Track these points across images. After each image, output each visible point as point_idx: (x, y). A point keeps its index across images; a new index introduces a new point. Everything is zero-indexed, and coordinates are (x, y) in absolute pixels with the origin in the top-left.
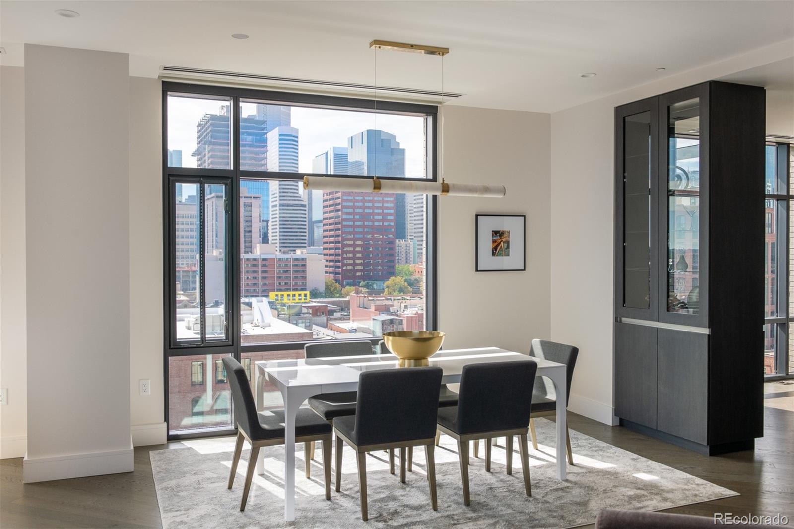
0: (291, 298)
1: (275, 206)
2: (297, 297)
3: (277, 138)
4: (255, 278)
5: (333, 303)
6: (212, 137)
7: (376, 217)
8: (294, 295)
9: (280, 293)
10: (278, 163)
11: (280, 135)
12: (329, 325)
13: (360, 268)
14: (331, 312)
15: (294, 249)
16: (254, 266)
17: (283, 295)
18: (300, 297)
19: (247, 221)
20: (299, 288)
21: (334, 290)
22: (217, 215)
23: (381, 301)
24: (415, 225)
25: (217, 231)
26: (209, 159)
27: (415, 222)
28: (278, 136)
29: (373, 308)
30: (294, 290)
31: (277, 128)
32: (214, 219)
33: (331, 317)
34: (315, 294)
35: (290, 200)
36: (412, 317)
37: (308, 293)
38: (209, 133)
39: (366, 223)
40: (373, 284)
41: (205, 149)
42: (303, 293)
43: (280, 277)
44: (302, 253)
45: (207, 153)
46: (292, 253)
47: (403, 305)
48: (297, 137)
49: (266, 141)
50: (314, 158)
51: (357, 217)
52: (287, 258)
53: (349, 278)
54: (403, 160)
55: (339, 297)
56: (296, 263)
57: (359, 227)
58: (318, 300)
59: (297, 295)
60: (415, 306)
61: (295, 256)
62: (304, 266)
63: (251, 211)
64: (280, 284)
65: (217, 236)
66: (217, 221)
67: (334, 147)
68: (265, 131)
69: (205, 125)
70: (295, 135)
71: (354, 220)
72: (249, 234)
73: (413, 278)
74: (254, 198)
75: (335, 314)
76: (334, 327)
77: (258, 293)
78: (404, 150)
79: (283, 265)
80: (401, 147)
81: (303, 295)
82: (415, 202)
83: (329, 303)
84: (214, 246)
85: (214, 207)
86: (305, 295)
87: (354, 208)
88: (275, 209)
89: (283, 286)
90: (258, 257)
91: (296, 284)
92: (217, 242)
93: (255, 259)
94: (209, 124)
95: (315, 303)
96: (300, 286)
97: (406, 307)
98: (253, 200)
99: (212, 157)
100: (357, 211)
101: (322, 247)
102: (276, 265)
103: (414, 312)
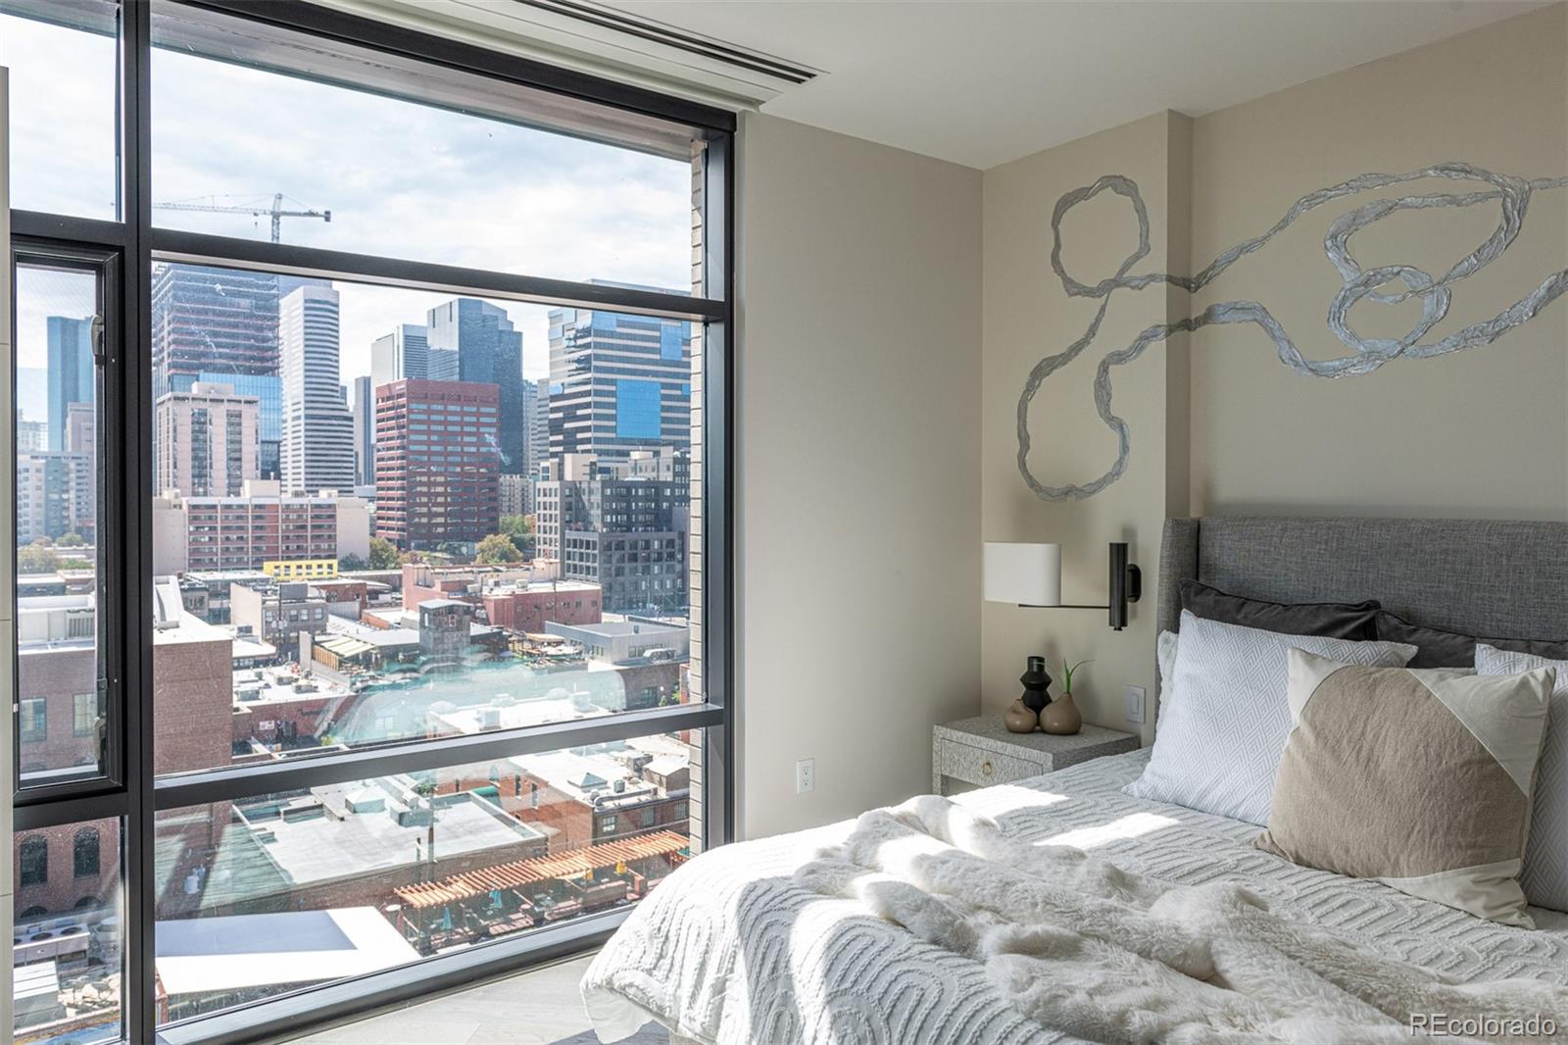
0: (304, 571)
1: (299, 418)
2: (315, 571)
3: (301, 304)
4: (241, 538)
5: (380, 579)
6: (175, 297)
7: (467, 439)
8: (309, 567)
9: (282, 564)
10: (302, 347)
11: (306, 301)
12: (363, 616)
13: (441, 520)
14: (375, 594)
15: (314, 488)
16: (239, 518)
17: (288, 567)
18: (320, 570)
19: (232, 442)
20: (323, 554)
21: (388, 557)
22: (175, 431)
23: (459, 574)
24: (540, 452)
25: (175, 458)
26: (169, 334)
27: (539, 448)
28: (302, 301)
29: (438, 588)
30: (313, 558)
31: (302, 288)
32: (171, 438)
33: (373, 602)
34: (348, 564)
35: (322, 409)
36: (504, 600)
37: (335, 562)
38: (169, 291)
39: (450, 448)
40: (460, 546)
41: (163, 318)
42: (325, 563)
43: (288, 537)
44: (330, 495)
45: (166, 324)
46: (311, 495)
47: (491, 582)
48: (337, 306)
49: (277, 308)
50: (374, 341)
51: (434, 438)
52: (302, 505)
53: (422, 537)
54: (518, 351)
55: (394, 568)
56: (317, 512)
57: (437, 453)
58: (354, 573)
59: (314, 566)
60: (513, 582)
61: (315, 501)
62: (332, 517)
63: (240, 424)
64: (288, 548)
65: (175, 467)
66: (175, 441)
67: (404, 326)
68: (274, 292)
69: (163, 276)
70: (333, 301)
71: (429, 443)
72: (237, 463)
73: (527, 536)
74: (247, 402)
75: (381, 597)
76: (372, 620)
77: (247, 563)
78: (520, 334)
79: (293, 516)
80: (516, 329)
81: (325, 566)
82: (539, 416)
83: (371, 578)
84: (171, 484)
85: (171, 416)
86: (330, 566)
87: (429, 422)
88: (297, 422)
89: (293, 551)
90: (247, 502)
91: (318, 548)
92: (175, 476)
93: (241, 507)
94: (169, 275)
95: (347, 579)
96: (324, 550)
97: (497, 584)
98: (243, 407)
99: (174, 331)
100: (434, 428)
101: (375, 487)
102: (281, 515)
103: (509, 593)
